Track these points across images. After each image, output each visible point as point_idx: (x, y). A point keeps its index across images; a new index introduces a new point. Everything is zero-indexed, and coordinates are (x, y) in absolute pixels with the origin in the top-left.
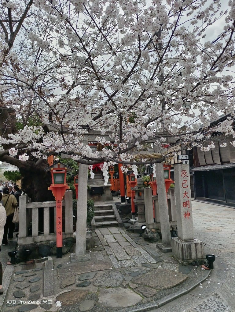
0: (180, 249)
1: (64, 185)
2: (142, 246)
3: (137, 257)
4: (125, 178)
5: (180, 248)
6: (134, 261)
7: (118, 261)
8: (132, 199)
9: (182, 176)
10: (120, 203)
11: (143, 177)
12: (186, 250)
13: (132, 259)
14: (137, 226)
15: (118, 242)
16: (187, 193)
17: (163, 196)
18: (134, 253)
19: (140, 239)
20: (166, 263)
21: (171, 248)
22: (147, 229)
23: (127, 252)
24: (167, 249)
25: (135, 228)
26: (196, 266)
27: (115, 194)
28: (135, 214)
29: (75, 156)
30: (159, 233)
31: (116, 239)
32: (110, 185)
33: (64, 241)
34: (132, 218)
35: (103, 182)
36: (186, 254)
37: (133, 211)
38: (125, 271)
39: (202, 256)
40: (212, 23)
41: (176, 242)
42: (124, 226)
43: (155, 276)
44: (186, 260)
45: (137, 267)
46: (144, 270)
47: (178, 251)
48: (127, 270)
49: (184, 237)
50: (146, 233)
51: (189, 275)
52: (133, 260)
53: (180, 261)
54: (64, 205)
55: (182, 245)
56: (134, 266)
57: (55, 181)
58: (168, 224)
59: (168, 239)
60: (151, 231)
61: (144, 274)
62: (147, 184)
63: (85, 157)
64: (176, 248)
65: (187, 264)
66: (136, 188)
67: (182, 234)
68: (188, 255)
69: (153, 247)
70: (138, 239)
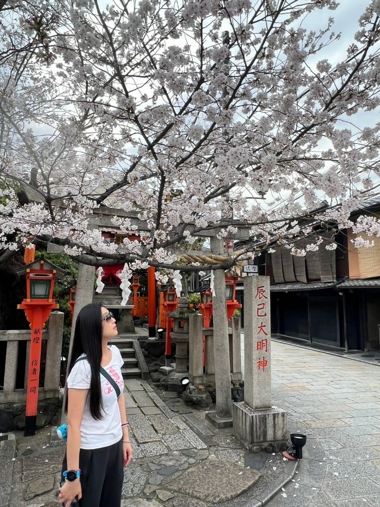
0: (248, 424)
1: (48, 301)
2: (181, 415)
3: (173, 436)
4: (157, 296)
5: (248, 422)
6: (166, 445)
7: (139, 444)
8: (167, 332)
9: (258, 295)
10: (146, 338)
11: (188, 296)
12: (258, 426)
13: (163, 441)
14: (173, 379)
15: (138, 407)
16: (265, 326)
17: (222, 329)
18: (167, 429)
19: (179, 402)
20: (223, 449)
21: (231, 421)
22: (190, 384)
23: (155, 426)
24: (225, 421)
25: (169, 383)
26: (274, 454)
27: (139, 321)
28: (172, 358)
29: (72, 248)
30: (210, 393)
31: (136, 402)
32: (132, 306)
33: (41, 404)
34: (166, 365)
35: (119, 301)
36: (258, 431)
37: (168, 352)
38: (150, 464)
39: (284, 436)
40: (316, 51)
41: (241, 412)
42: (151, 378)
43: (205, 475)
44: (256, 443)
45: (173, 456)
46: (184, 463)
47: (244, 427)
48: (153, 463)
49: (256, 402)
50: (188, 391)
51: (263, 471)
52: (165, 442)
53: (247, 445)
54: (47, 338)
55: (252, 416)
56: (167, 455)
57: (33, 293)
58: (228, 379)
59: (227, 405)
60: (197, 388)
61: (185, 470)
62: (194, 307)
63: (91, 252)
64: (241, 421)
65: (258, 451)
66: (176, 314)
67: (252, 398)
68: (260, 435)
69: (200, 418)
70: (174, 402)
